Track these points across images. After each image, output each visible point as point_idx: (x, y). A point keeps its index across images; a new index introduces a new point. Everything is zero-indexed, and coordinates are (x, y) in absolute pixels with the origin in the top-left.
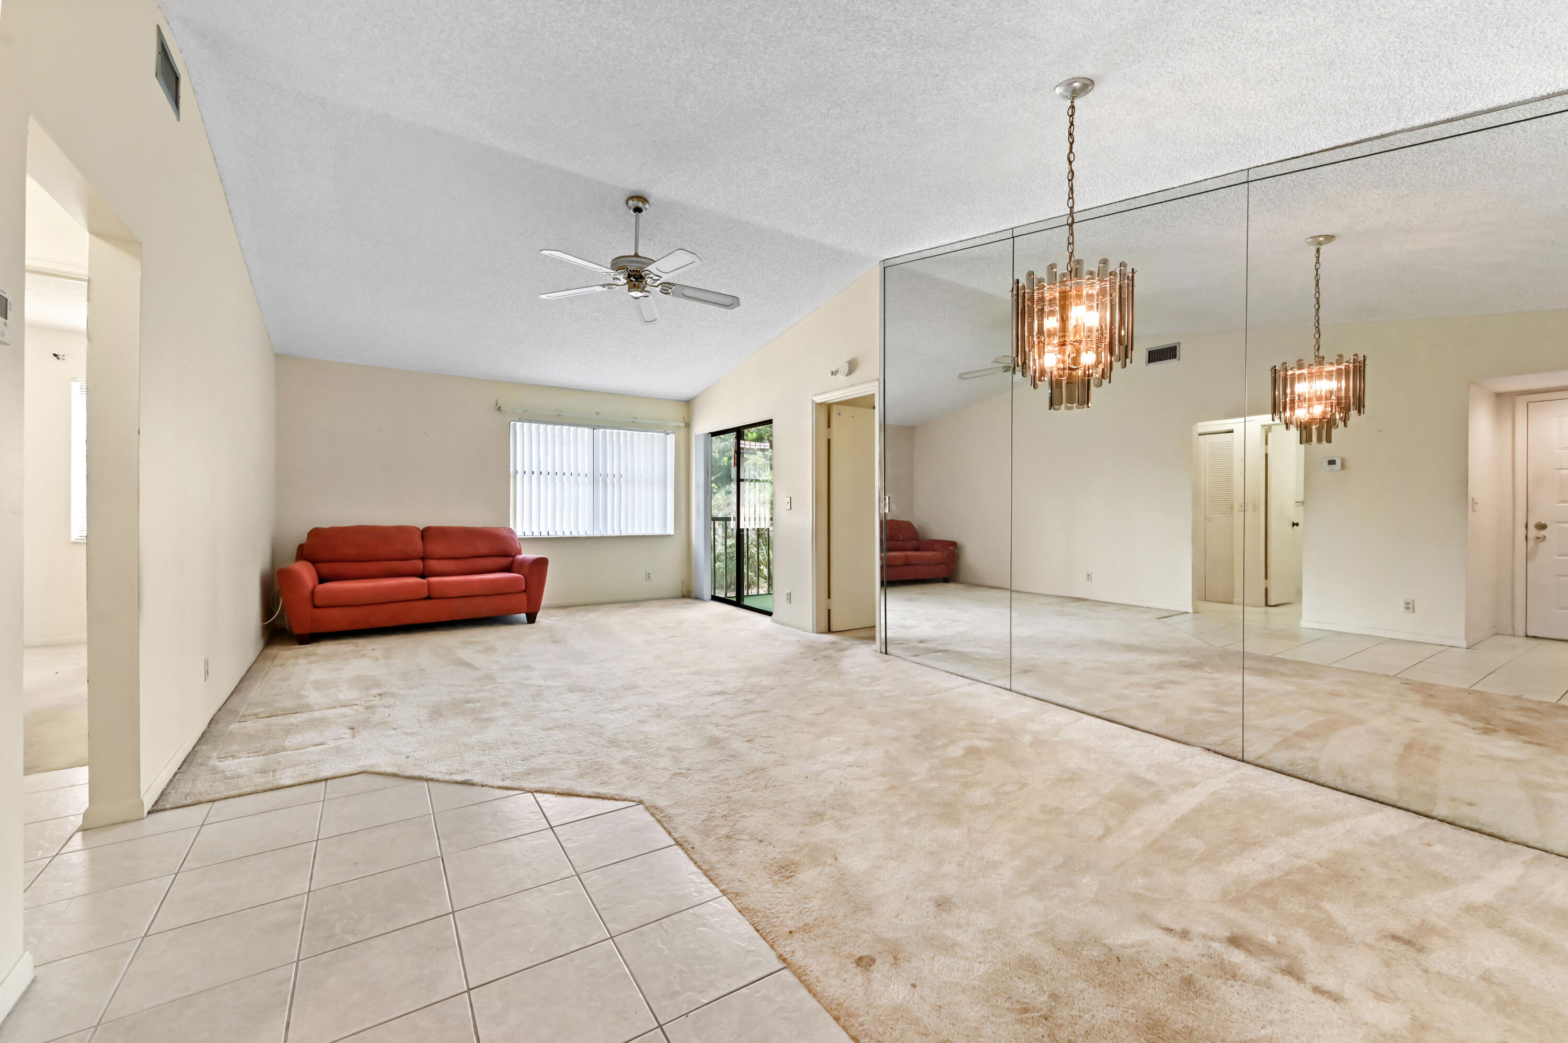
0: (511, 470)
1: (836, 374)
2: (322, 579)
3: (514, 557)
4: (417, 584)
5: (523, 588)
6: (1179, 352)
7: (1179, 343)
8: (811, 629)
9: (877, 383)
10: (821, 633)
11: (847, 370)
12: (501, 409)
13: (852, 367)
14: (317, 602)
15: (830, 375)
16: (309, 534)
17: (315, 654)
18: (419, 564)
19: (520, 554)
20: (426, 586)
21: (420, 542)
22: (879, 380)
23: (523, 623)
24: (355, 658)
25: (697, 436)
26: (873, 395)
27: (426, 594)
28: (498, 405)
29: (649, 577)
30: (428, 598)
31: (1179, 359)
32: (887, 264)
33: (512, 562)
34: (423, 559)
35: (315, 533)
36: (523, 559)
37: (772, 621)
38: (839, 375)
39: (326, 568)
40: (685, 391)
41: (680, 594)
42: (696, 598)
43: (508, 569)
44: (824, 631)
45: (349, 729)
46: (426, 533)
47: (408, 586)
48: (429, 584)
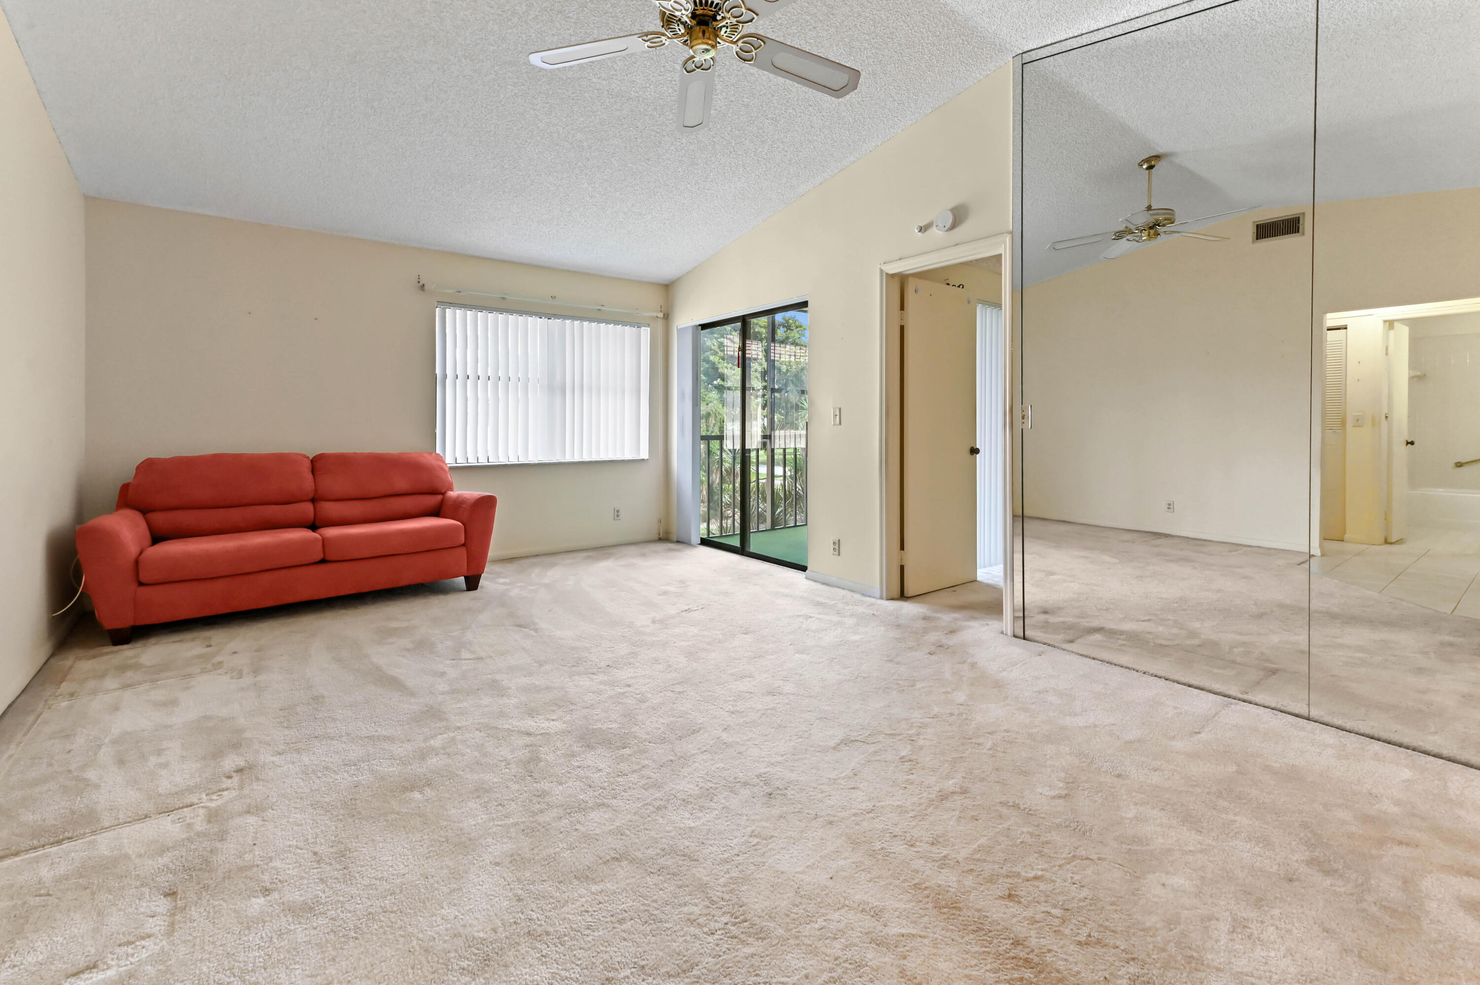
0: (438, 371)
1: (925, 231)
2: (157, 539)
3: (443, 494)
4: (304, 543)
5: (462, 540)
6: (1303, 224)
7: (1304, 214)
8: (878, 593)
9: (1008, 239)
10: (892, 599)
11: (949, 222)
12: (426, 287)
13: (959, 216)
14: (143, 578)
15: (916, 231)
16: (138, 468)
17: (136, 667)
18: (307, 509)
19: (452, 490)
20: (321, 543)
21: (310, 476)
22: (1012, 233)
23: (461, 591)
24: (204, 671)
25: (680, 331)
26: (999, 257)
27: (319, 556)
28: (421, 283)
29: (618, 516)
30: (323, 561)
31: (1303, 234)
32: (1027, 58)
33: (442, 502)
34: (313, 501)
35: (148, 467)
36: (459, 497)
37: (806, 578)
38: (934, 230)
39: (161, 519)
40: (666, 271)
41: (656, 537)
42: (678, 542)
43: (436, 512)
44: (896, 597)
45: (166, 895)
46: (318, 464)
47: (289, 544)
48: (324, 540)
